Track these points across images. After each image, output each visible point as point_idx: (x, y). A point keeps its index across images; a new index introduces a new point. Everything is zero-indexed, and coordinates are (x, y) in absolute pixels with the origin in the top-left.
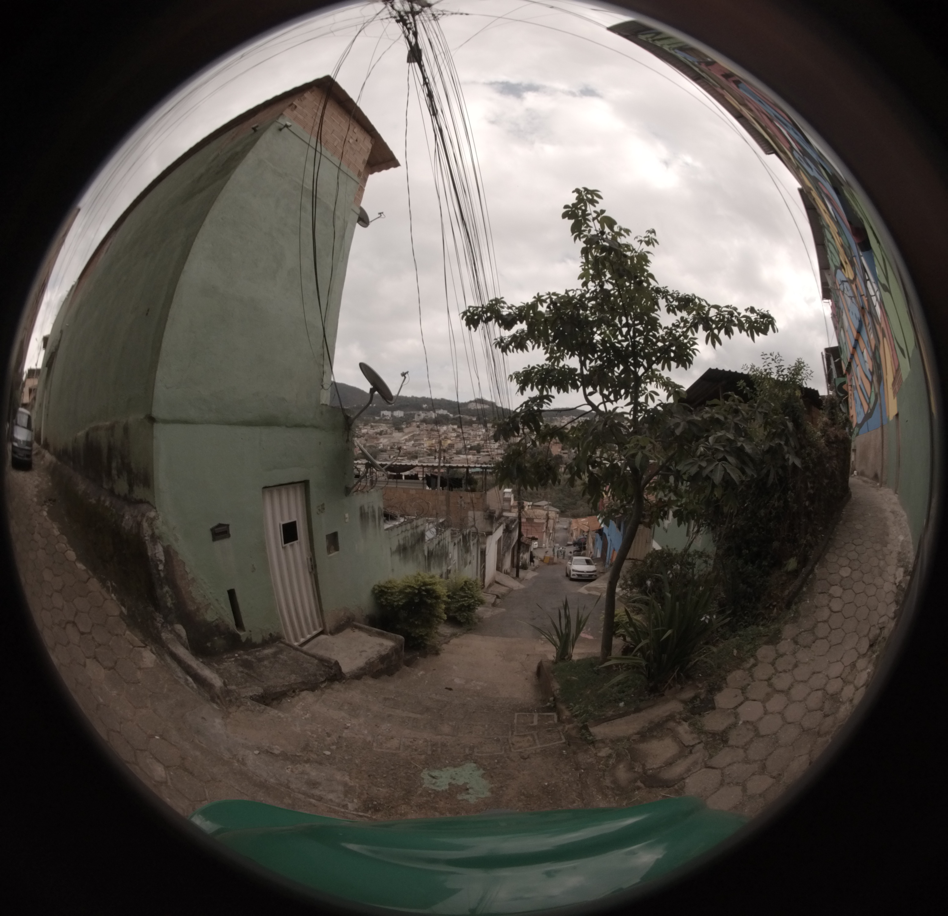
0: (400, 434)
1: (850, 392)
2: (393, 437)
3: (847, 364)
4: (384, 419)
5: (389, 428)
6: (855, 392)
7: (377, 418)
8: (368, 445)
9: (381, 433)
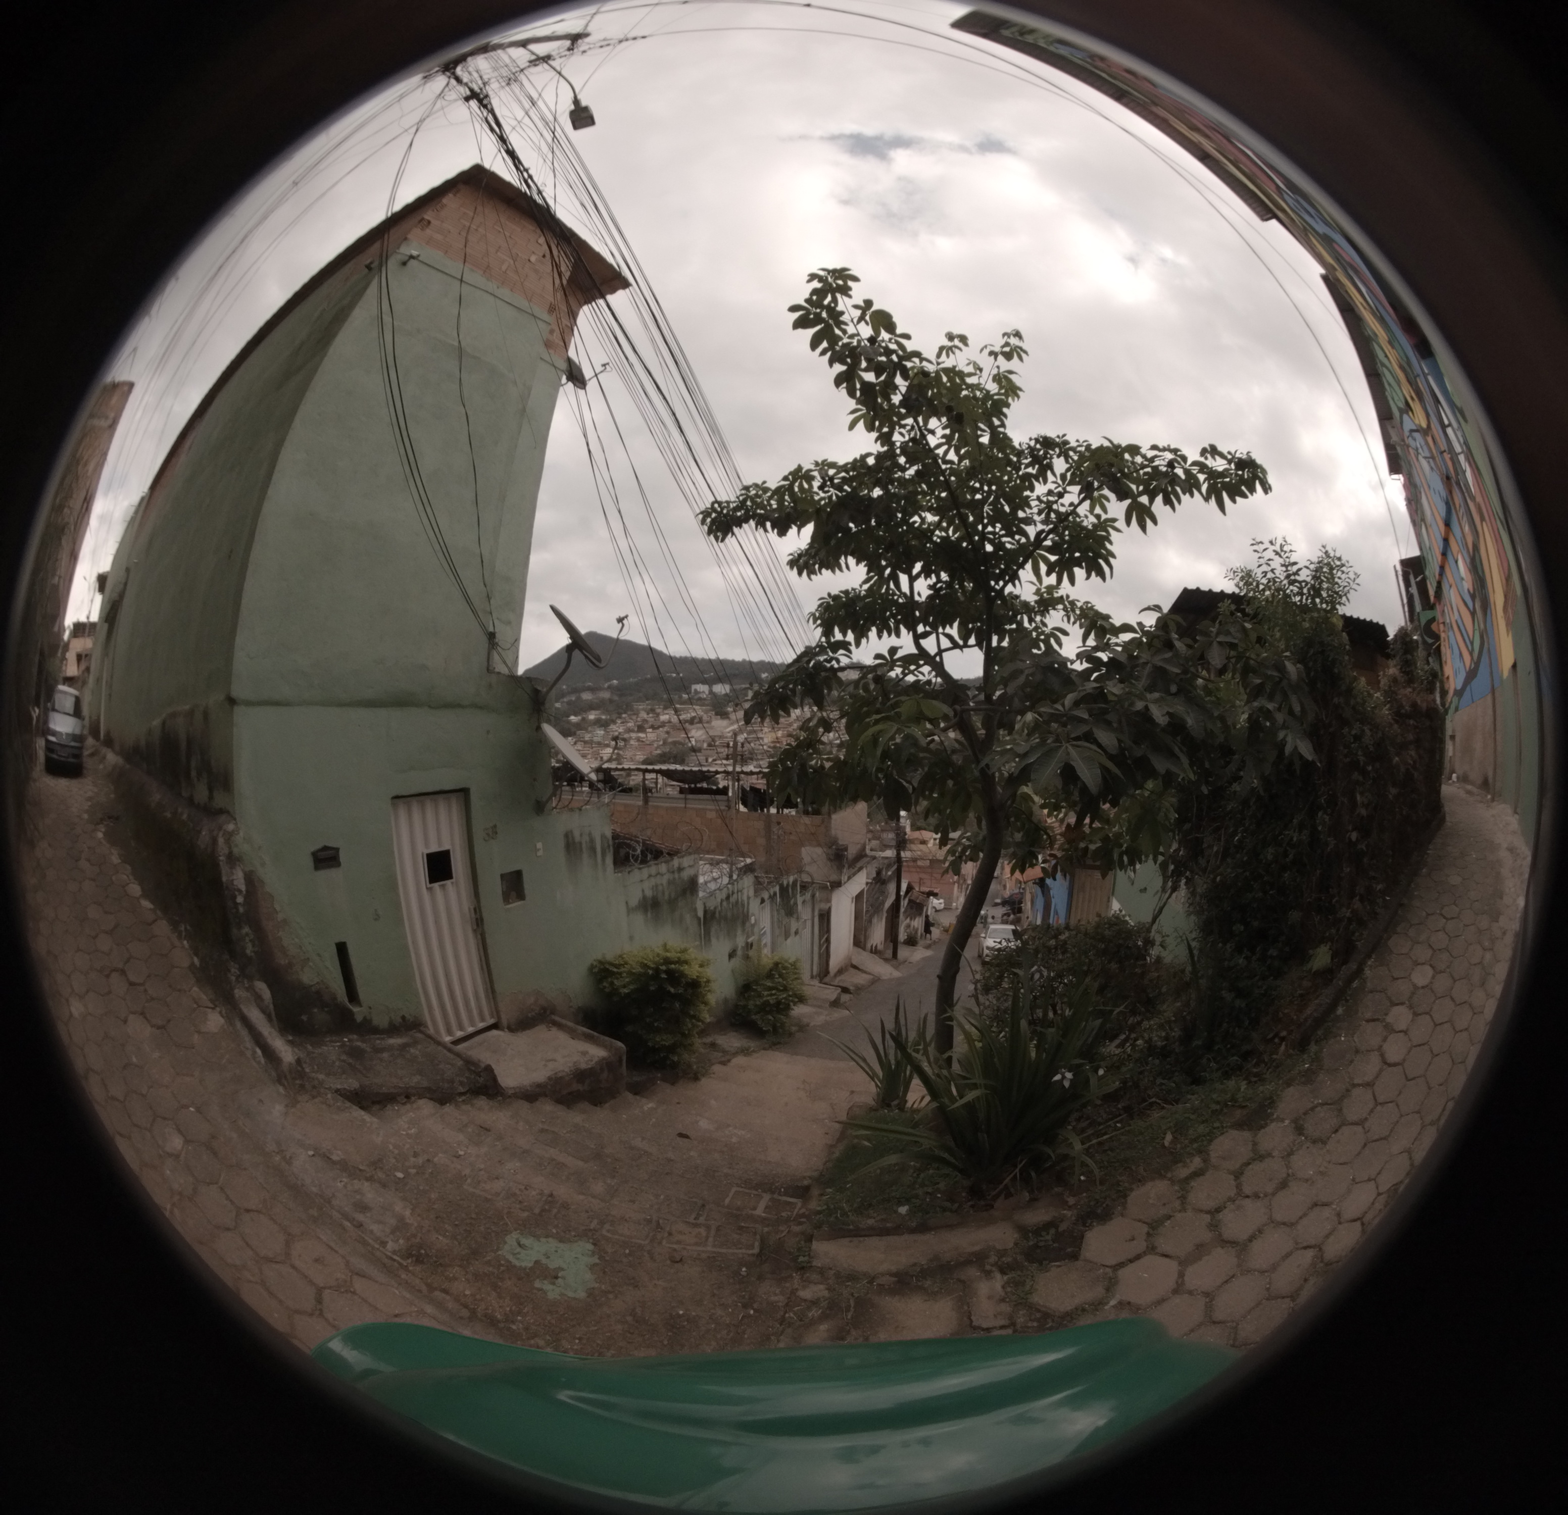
0: (725, 723)
1: (1443, 635)
2: (712, 728)
3: (1435, 585)
4: (696, 697)
5: (706, 712)
6: (1451, 634)
7: (685, 696)
8: (670, 740)
9: (692, 721)
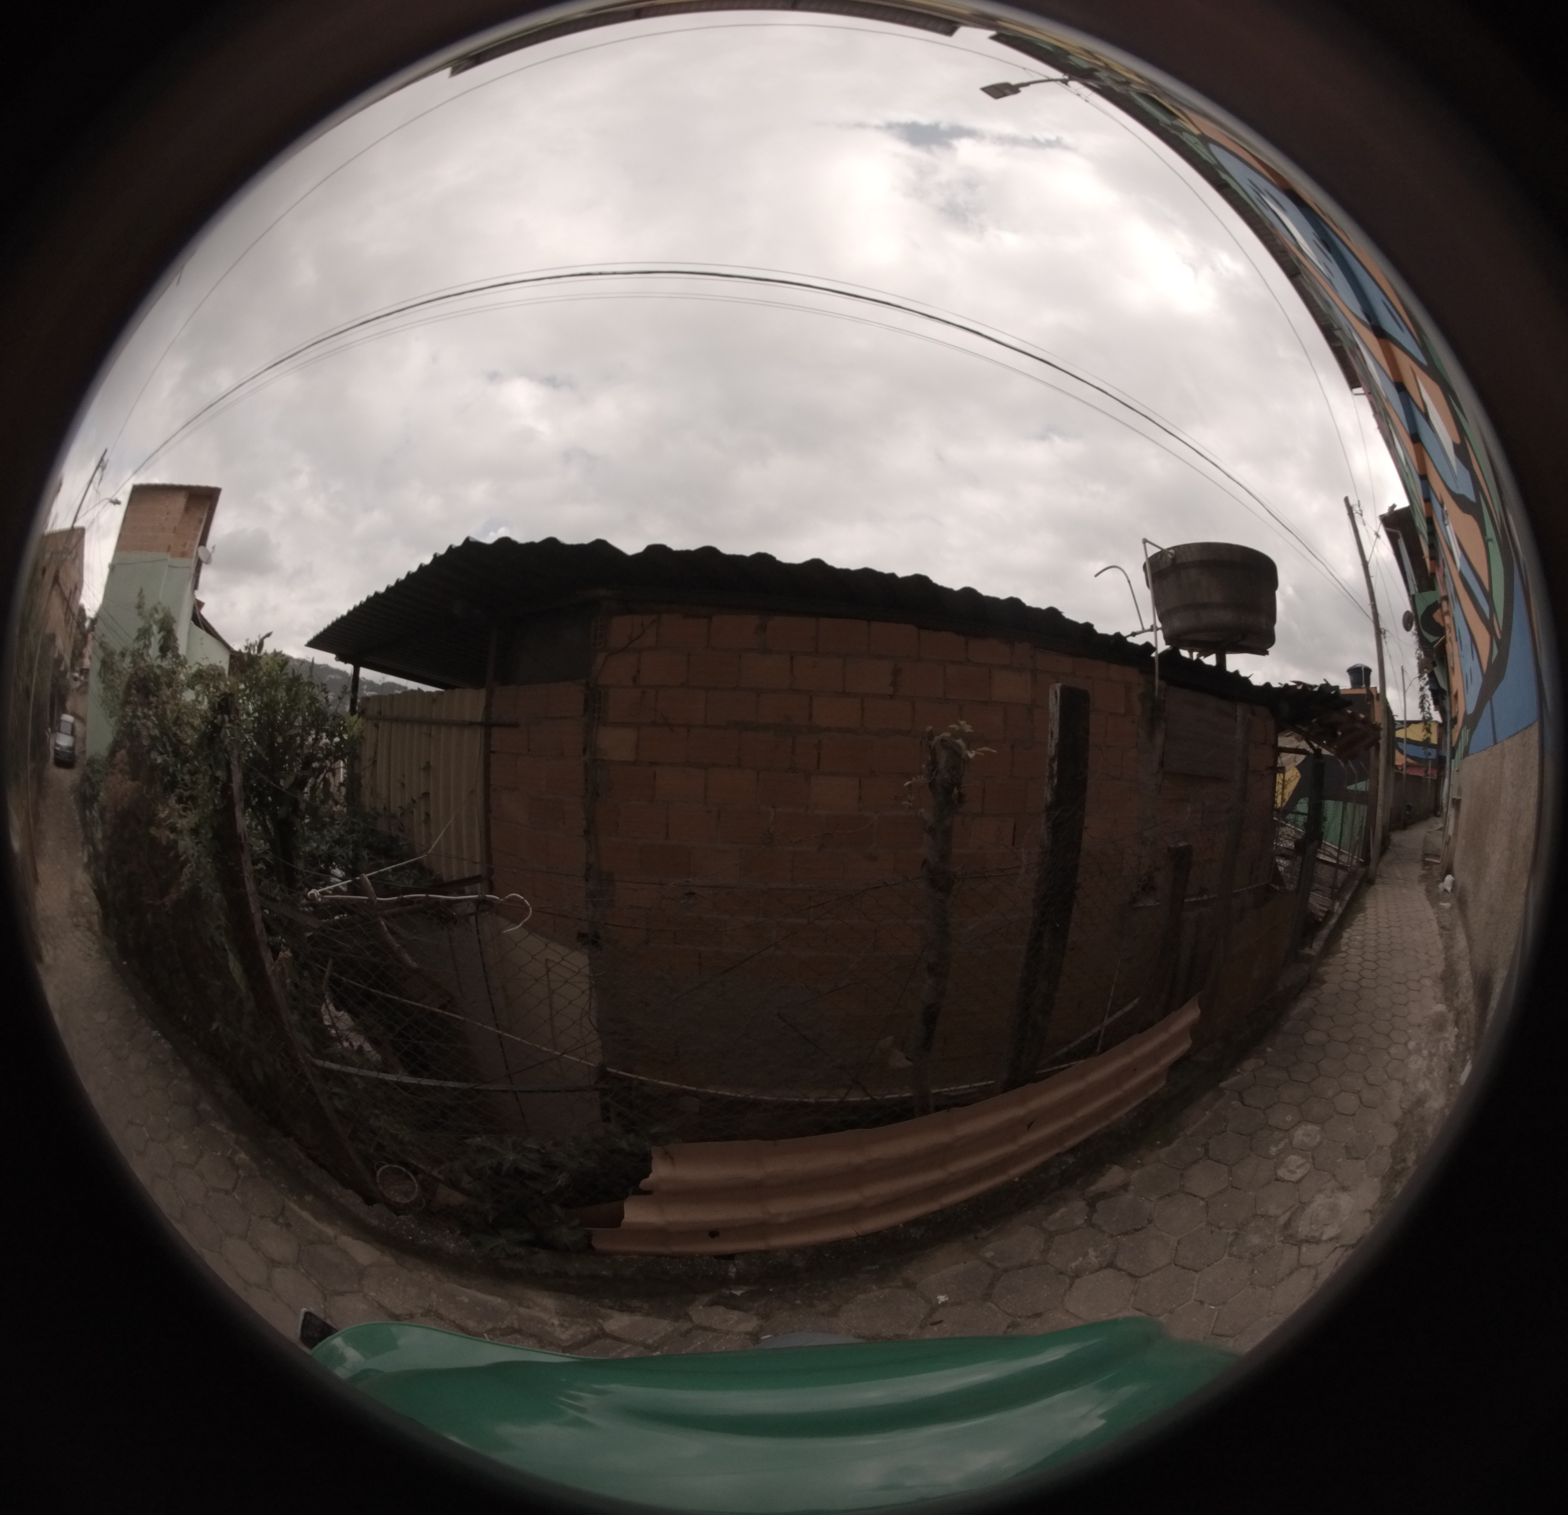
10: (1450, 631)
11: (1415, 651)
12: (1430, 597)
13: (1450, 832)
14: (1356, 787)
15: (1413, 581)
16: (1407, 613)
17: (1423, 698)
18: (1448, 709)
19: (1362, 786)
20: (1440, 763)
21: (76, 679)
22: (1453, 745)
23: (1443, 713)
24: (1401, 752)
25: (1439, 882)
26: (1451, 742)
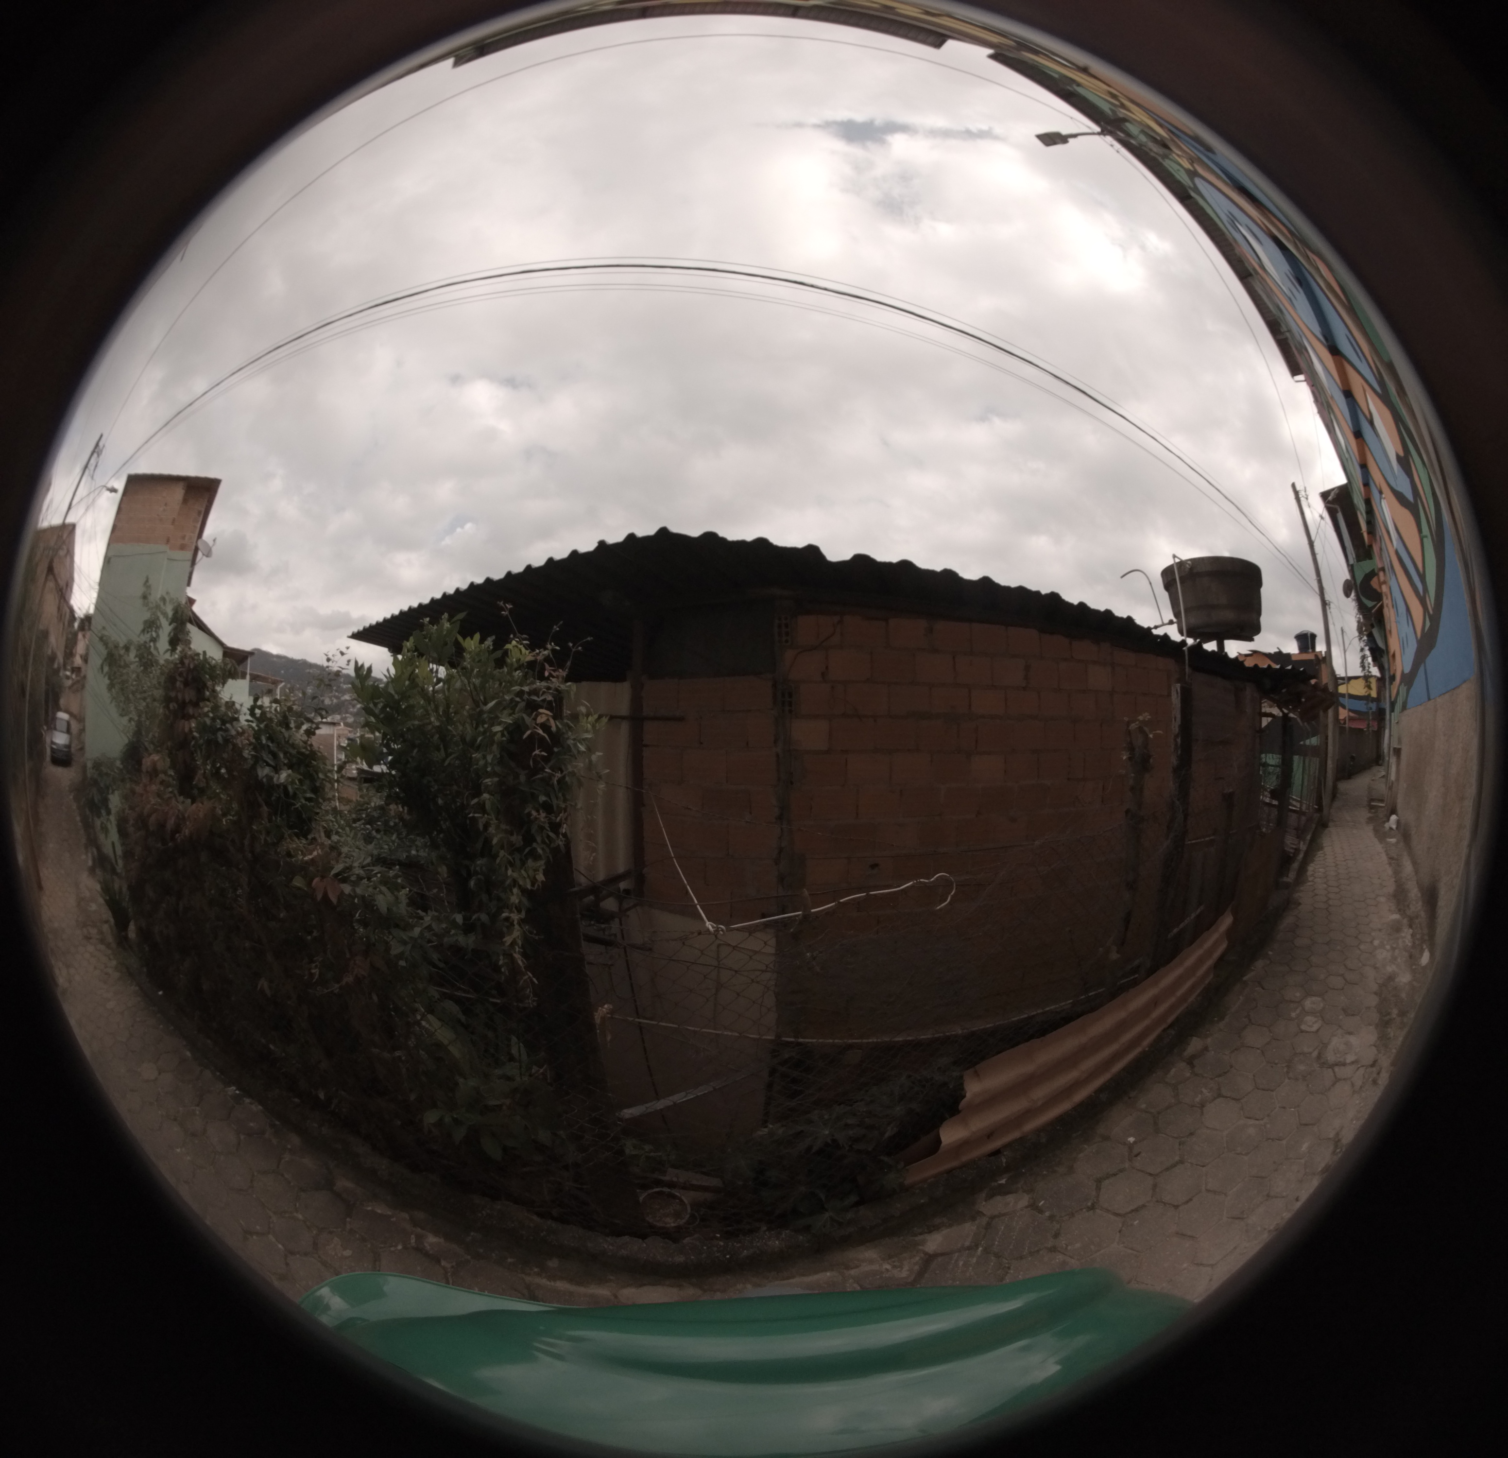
1: (1384, 588)
3: (1364, 512)
6: (1393, 583)
10: (1387, 598)
11: (1355, 615)
12: (1366, 566)
13: (1393, 777)
14: (1310, 742)
15: (1352, 554)
16: (1347, 582)
17: (1364, 658)
18: (1386, 666)
19: (1314, 741)
20: (1380, 715)
21: (68, 678)
22: (1393, 699)
23: (1381, 669)
24: (1344, 707)
25: (1384, 822)
26: (1390, 697)
